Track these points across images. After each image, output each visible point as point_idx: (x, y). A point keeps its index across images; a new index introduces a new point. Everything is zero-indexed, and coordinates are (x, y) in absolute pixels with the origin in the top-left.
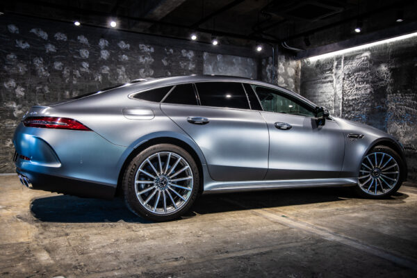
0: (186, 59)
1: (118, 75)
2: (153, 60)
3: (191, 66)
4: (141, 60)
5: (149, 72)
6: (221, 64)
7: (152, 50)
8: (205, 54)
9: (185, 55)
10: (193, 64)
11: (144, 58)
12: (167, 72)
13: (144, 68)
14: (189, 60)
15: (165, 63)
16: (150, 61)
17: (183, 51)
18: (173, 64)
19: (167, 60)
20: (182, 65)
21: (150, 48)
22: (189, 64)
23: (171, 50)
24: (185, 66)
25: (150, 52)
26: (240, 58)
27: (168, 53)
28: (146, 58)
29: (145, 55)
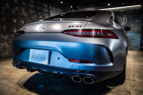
0: (45, 7)
1: (22, 11)
2: (34, 6)
3: (47, 11)
4: (30, 6)
5: (33, 11)
6: (55, 11)
7: (34, 2)
8: (50, 6)
9: (44, 6)
10: (47, 10)
11: (31, 5)
12: (39, 12)
13: (31, 9)
14: (46, 8)
15: (38, 8)
16: (33, 7)
17: (44, 4)
18: (41, 9)
19: (39, 7)
20: (44, 10)
21: (33, 1)
22: (46, 9)
23: (40, 3)
24: (45, 10)
25: (33, 2)
26: (59, 9)
27: (39, 4)
28: (32, 5)
29: (31, 3)
